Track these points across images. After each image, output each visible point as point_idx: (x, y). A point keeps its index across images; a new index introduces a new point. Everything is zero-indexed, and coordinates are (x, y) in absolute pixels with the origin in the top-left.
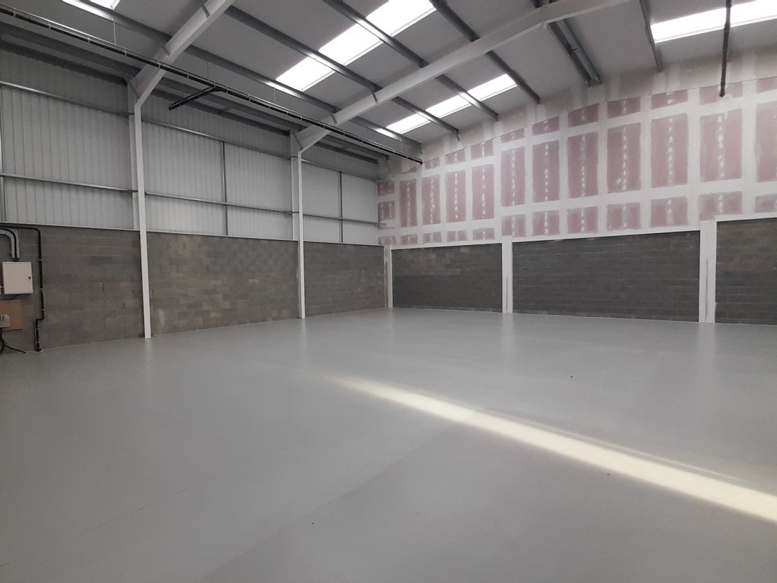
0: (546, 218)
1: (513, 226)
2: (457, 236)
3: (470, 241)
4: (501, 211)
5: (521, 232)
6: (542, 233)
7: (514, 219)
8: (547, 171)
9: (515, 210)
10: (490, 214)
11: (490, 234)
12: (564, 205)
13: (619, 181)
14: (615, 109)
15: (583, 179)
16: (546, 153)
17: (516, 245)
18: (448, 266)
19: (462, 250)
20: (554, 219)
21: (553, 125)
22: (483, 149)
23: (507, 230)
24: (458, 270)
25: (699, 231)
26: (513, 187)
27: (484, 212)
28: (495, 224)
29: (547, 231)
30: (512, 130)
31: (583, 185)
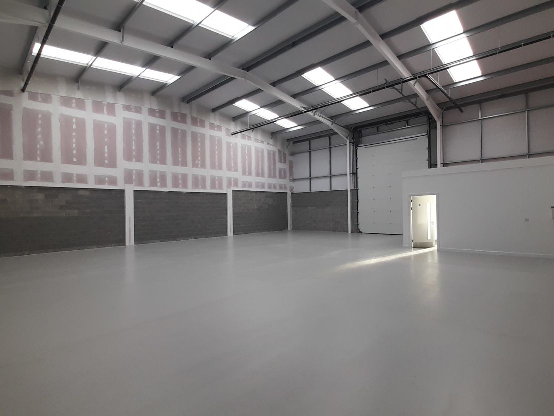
0: (158, 176)
1: (134, 177)
2: (75, 178)
3: (92, 185)
4: (123, 164)
5: (141, 183)
6: (156, 185)
7: (134, 172)
8: (158, 144)
9: (134, 166)
10: (113, 164)
11: (113, 181)
12: (169, 169)
13: (197, 162)
14: (194, 122)
15: (180, 156)
16: (158, 132)
17: (136, 192)
18: (62, 208)
19: (81, 192)
20: (163, 177)
21: (162, 115)
22: (105, 107)
23: (128, 179)
24: (77, 211)
25: (226, 194)
26: (134, 148)
27: (106, 162)
28: (118, 173)
29: (159, 184)
30: (133, 104)
31: (180, 159)
